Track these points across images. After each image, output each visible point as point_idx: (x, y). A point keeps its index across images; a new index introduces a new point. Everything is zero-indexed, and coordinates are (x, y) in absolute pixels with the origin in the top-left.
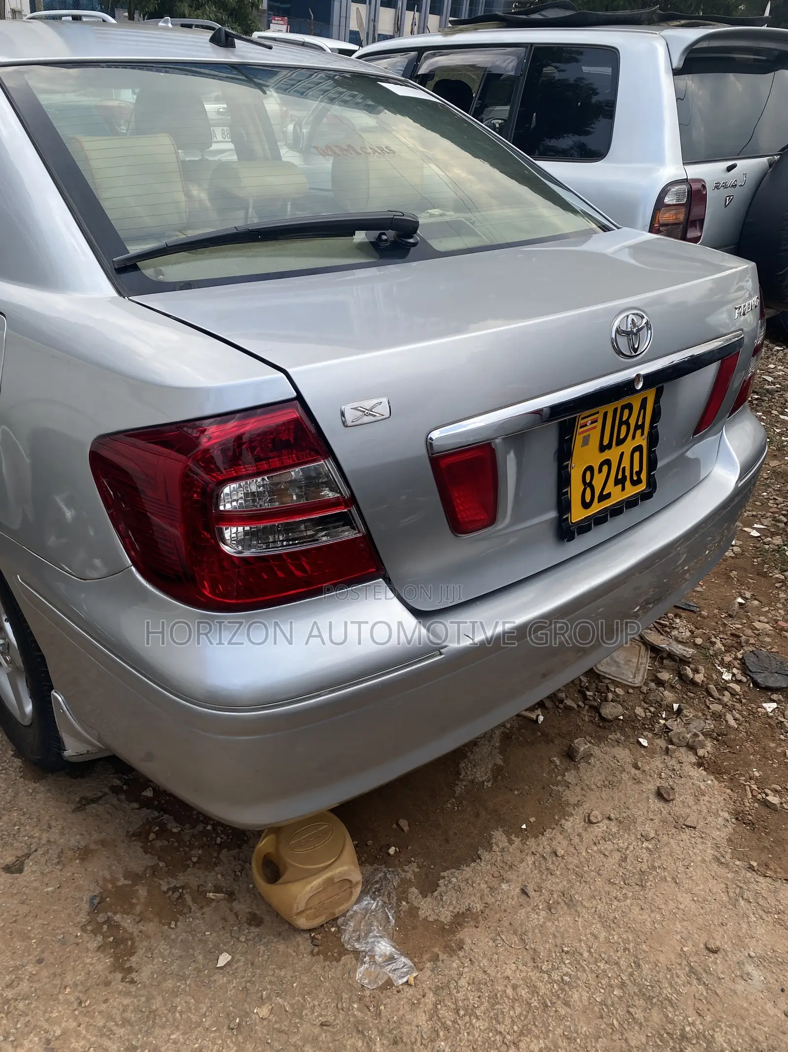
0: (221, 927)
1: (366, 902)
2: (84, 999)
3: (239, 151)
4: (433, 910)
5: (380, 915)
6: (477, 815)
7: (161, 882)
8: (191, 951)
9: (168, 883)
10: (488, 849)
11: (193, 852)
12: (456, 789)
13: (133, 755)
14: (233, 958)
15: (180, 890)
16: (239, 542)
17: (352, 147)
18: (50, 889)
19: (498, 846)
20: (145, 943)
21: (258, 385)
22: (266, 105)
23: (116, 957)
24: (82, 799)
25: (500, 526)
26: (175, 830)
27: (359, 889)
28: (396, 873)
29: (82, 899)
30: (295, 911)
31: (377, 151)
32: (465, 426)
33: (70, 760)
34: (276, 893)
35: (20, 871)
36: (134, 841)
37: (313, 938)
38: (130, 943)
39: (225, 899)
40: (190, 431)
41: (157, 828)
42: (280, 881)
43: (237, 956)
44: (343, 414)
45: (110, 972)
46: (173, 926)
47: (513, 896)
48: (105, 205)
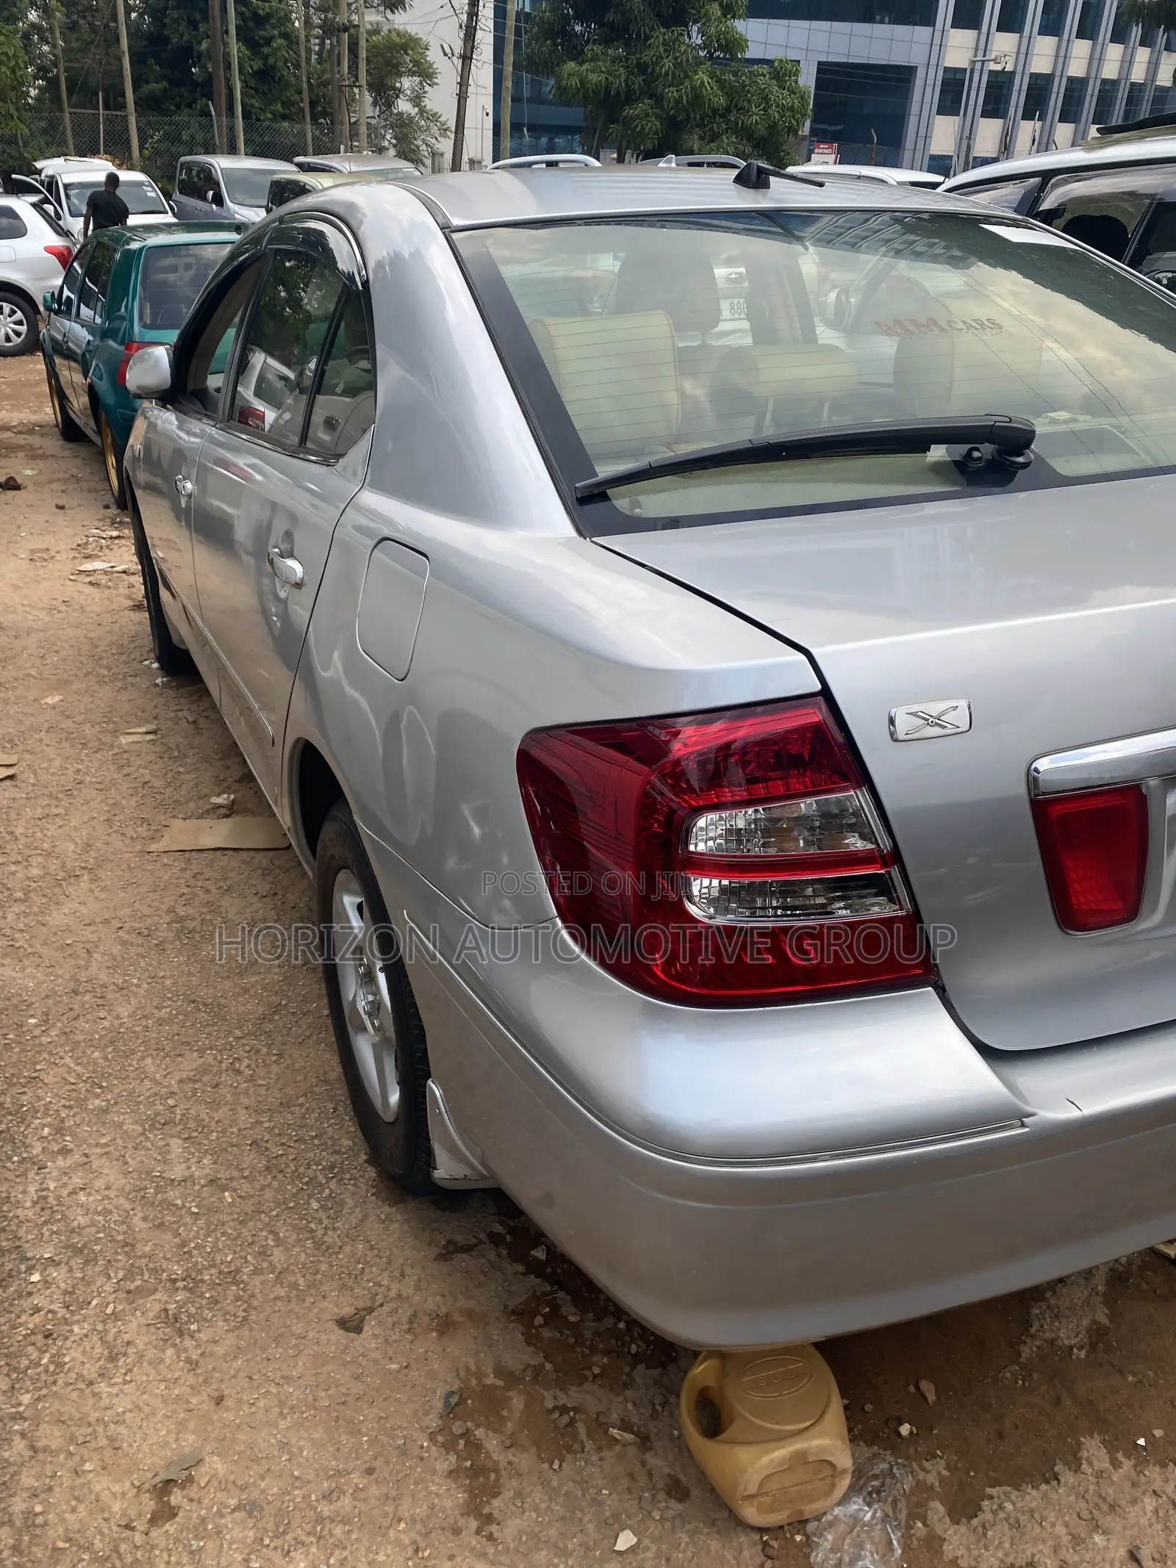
0: (625, 1486)
1: (856, 1507)
2: (422, 1545)
3: (755, 331)
4: (968, 1549)
5: (877, 1534)
6: (1057, 1402)
7: (545, 1393)
8: (579, 1514)
9: (555, 1398)
10: (1073, 1468)
11: (595, 1358)
12: (1021, 1349)
13: (525, 1192)
14: (639, 1542)
15: (572, 1414)
16: (712, 901)
17: (935, 323)
18: (394, 1366)
19: (1090, 1464)
20: (514, 1483)
21: (762, 671)
22: (802, 266)
23: (473, 1495)
24: (450, 1242)
25: (1143, 924)
26: (572, 1319)
27: (846, 1482)
28: (909, 1469)
29: (434, 1392)
30: (740, 1492)
31: (971, 326)
32: (1088, 755)
33: (440, 1183)
34: (713, 1454)
35: (358, 1330)
36: (513, 1321)
37: (766, 1544)
38: (493, 1476)
39: (635, 1443)
40: (657, 732)
41: (547, 1310)
42: (723, 1436)
43: (646, 1541)
44: (892, 721)
45: (462, 1515)
46: (556, 1466)
47: (1113, 1559)
48: (571, 409)
